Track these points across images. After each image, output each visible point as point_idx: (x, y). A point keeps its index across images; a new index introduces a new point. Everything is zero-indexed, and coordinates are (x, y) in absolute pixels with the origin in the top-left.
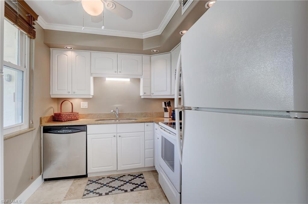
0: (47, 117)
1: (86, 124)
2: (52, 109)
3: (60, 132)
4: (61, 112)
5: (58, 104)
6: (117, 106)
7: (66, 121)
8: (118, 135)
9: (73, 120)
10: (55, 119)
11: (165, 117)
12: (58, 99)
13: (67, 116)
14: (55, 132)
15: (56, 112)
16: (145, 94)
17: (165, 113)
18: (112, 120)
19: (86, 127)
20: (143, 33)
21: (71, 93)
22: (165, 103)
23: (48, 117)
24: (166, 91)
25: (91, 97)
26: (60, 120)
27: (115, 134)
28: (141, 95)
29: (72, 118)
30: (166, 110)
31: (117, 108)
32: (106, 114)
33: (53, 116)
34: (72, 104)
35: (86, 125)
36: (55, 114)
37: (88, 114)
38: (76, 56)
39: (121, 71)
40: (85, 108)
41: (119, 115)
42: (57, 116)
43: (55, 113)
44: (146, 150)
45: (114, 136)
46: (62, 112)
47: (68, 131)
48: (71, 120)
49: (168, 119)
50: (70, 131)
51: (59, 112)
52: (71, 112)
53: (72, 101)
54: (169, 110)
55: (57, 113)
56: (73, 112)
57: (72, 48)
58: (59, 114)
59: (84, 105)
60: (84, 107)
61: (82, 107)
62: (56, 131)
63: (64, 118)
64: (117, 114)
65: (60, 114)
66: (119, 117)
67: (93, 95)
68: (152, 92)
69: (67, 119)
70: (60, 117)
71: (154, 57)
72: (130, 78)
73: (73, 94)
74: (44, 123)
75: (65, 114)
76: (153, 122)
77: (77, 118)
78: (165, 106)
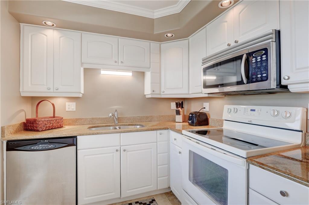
0: (13, 126)
1: (75, 135)
2: (23, 113)
3: (35, 148)
4: (37, 116)
5: (32, 104)
6: (116, 107)
7: (45, 130)
8: (122, 148)
9: (55, 128)
10: (28, 128)
11: (176, 121)
12: (33, 98)
13: (46, 123)
14: (27, 149)
15: (29, 117)
16: (154, 93)
17: (177, 116)
18: (110, 126)
19: (76, 138)
20: (155, 11)
21: (52, 90)
22: (177, 104)
23: (16, 125)
24: (182, 88)
25: (81, 96)
26: (35, 128)
27: (118, 148)
28: (145, 94)
29: (54, 125)
30: (178, 113)
31: (116, 110)
32: (101, 118)
33: (24, 122)
34: (53, 105)
35: (77, 136)
36: (28, 121)
37: (76, 119)
38: (60, 37)
39: (122, 61)
40: (72, 110)
41: (118, 119)
42: (30, 123)
43: (28, 119)
44: (158, 167)
45: (117, 151)
46: (39, 116)
47: (47, 146)
48: (52, 129)
49: (181, 124)
50: (51, 146)
51: (34, 117)
52: (52, 116)
53: (54, 101)
54: (181, 113)
55: (30, 119)
56: (56, 116)
57: (55, 25)
58: (34, 120)
59: (71, 106)
60: (70, 110)
61: (67, 110)
62: (28, 147)
63: (41, 126)
64: (116, 118)
65: (36, 120)
66: (118, 123)
67: (83, 93)
68: (162, 90)
69: (46, 127)
70: (35, 125)
71: (164, 45)
72: (133, 72)
73: (55, 91)
74: (8, 135)
75: (43, 120)
76: (168, 129)
77: (60, 125)
78: (177, 108)
